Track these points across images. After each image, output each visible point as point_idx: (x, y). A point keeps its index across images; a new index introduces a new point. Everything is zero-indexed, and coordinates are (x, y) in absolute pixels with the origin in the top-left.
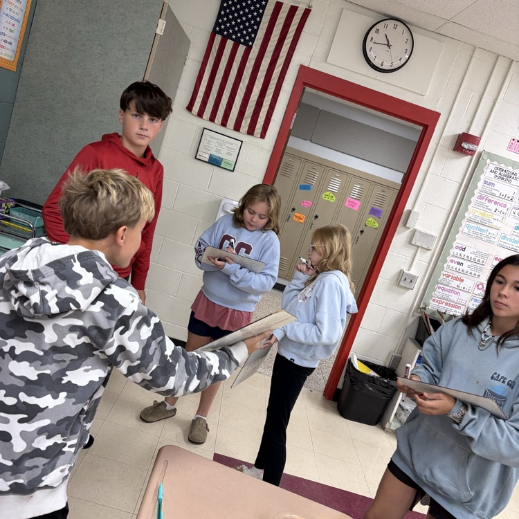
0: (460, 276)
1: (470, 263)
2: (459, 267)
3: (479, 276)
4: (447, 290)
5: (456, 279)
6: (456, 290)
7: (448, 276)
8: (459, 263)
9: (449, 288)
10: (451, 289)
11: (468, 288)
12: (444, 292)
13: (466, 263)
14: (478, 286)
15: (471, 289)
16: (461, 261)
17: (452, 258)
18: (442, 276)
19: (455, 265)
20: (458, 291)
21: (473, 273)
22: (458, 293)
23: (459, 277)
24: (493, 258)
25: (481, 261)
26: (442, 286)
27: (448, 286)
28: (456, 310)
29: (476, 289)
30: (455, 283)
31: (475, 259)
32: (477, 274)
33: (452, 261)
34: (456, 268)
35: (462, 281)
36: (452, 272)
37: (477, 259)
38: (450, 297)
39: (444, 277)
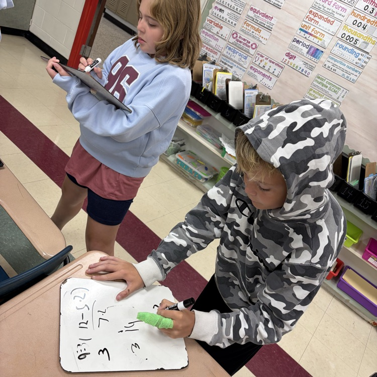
0: (221, 23)
1: (230, 12)
2: (220, 14)
3: (235, 24)
4: (209, 35)
5: (217, 25)
6: (216, 36)
7: (211, 22)
8: (221, 10)
9: (210, 33)
10: (212, 34)
11: (225, 36)
12: (207, 37)
13: (226, 11)
14: (233, 35)
15: (227, 37)
16: (223, 8)
17: (216, 5)
18: (206, 21)
19: (218, 12)
20: (217, 37)
21: (231, 21)
22: (217, 40)
23: (219, 24)
24: (249, 7)
25: (239, 10)
26: (206, 31)
27: (210, 31)
28: (214, 55)
29: (231, 37)
30: (216, 30)
31: (234, 8)
32: (234, 22)
33: (216, 7)
34: (218, 15)
35: (221, 28)
36: (214, 18)
37: (236, 7)
38: (210, 43)
39: (208, 22)
